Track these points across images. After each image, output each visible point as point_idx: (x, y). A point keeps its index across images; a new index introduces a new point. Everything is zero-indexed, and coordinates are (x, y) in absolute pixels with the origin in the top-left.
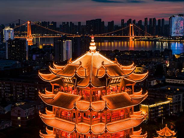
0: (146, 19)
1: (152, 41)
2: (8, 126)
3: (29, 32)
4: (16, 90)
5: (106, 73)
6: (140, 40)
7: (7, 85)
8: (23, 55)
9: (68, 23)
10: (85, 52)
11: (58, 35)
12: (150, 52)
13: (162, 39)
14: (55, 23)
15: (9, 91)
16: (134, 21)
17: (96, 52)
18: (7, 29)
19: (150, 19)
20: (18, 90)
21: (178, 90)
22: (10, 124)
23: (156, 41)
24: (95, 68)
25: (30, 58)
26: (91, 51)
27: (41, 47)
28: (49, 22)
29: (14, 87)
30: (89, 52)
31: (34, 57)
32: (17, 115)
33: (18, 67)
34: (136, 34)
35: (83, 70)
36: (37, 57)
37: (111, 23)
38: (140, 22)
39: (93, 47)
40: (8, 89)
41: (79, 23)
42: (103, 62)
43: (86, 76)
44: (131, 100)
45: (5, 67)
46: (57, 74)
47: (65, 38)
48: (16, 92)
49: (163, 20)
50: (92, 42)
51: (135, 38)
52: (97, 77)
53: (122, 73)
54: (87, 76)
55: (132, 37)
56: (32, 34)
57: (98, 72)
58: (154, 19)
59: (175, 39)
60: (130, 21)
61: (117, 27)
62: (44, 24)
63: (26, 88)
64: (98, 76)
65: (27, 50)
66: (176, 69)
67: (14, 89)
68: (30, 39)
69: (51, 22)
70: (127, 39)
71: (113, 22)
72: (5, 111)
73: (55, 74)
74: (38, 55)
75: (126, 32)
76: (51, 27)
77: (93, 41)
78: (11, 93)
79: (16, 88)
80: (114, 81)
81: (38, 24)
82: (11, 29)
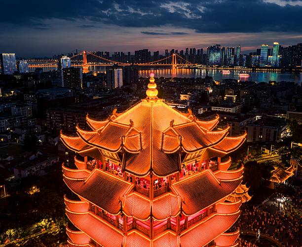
0: (187, 49)
1: (192, 68)
2: (55, 162)
3: (85, 60)
4: (67, 120)
5: (181, 147)
6: (181, 68)
7: (58, 115)
8: (78, 82)
9: (119, 53)
10: (139, 101)
11: (111, 64)
12: (193, 79)
13: (201, 67)
14: (108, 53)
15: (60, 121)
16: (177, 51)
17: (159, 100)
18: (64, 58)
19: (191, 49)
20: (69, 120)
21: (225, 118)
22: (57, 160)
23: (195, 68)
24: (158, 132)
25: (85, 85)
26: (149, 98)
27: (95, 75)
28: (103, 52)
29: (64, 117)
30: (145, 101)
31: (88, 85)
32: (64, 150)
33: (70, 96)
34: (178, 62)
35: (135, 136)
36: (91, 85)
37: (157, 53)
38: (182, 52)
39: (152, 91)
40: (59, 119)
41: (129, 53)
42: (172, 122)
43: (142, 149)
44: (220, 184)
45: (57, 96)
46: (89, 142)
47: (116, 67)
48: (67, 122)
49: (202, 49)
50: (151, 83)
51: (178, 66)
52: (162, 150)
53: (206, 141)
54: (144, 148)
55: (174, 65)
56: (88, 62)
57: (163, 139)
58: (194, 49)
59: (212, 67)
60: (173, 51)
61: (162, 57)
62: (99, 53)
63: (77, 118)
64: (164, 148)
65: (81, 77)
66: (219, 96)
67: (65, 119)
68: (86, 67)
69: (104, 52)
70: (170, 67)
71: (158, 52)
72: (55, 142)
73: (87, 142)
74: (92, 83)
75: (170, 61)
76: (104, 56)
77: (152, 81)
78: (62, 123)
79: (66, 118)
80: (192, 156)
81: (93, 53)
82: (68, 58)
